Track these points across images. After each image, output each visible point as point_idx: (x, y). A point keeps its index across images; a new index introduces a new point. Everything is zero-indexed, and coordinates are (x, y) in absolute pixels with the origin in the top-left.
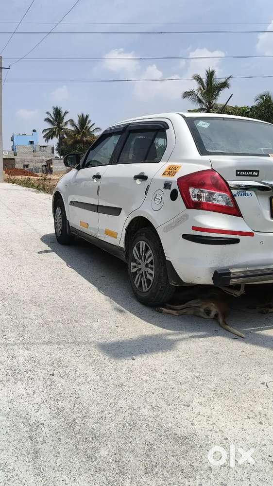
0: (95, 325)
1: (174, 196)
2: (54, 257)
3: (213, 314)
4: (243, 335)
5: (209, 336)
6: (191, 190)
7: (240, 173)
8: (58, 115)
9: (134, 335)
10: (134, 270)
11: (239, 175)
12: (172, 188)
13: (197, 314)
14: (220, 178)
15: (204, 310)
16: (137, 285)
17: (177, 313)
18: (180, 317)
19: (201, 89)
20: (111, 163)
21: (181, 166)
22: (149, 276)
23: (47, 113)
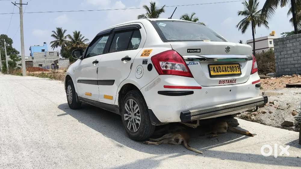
0: (106, 157)
1: (150, 68)
2: (69, 118)
3: (180, 141)
4: (202, 152)
5: (180, 155)
6: (161, 63)
7: (190, 51)
8: (60, 32)
9: (133, 161)
10: (127, 119)
11: (189, 52)
12: (148, 63)
13: (171, 143)
14: (178, 54)
15: (175, 139)
16: (129, 129)
17: (157, 143)
18: (160, 145)
19: (148, 14)
20: (105, 52)
21: (152, 50)
22: (137, 122)
23: (52, 32)
